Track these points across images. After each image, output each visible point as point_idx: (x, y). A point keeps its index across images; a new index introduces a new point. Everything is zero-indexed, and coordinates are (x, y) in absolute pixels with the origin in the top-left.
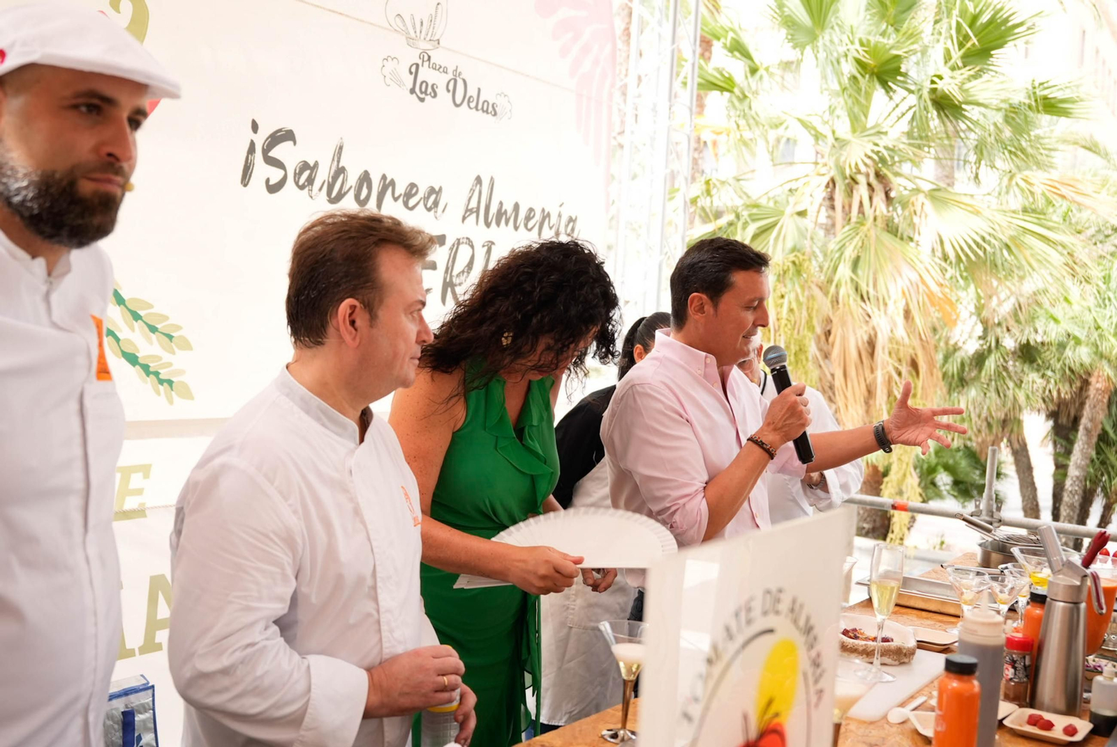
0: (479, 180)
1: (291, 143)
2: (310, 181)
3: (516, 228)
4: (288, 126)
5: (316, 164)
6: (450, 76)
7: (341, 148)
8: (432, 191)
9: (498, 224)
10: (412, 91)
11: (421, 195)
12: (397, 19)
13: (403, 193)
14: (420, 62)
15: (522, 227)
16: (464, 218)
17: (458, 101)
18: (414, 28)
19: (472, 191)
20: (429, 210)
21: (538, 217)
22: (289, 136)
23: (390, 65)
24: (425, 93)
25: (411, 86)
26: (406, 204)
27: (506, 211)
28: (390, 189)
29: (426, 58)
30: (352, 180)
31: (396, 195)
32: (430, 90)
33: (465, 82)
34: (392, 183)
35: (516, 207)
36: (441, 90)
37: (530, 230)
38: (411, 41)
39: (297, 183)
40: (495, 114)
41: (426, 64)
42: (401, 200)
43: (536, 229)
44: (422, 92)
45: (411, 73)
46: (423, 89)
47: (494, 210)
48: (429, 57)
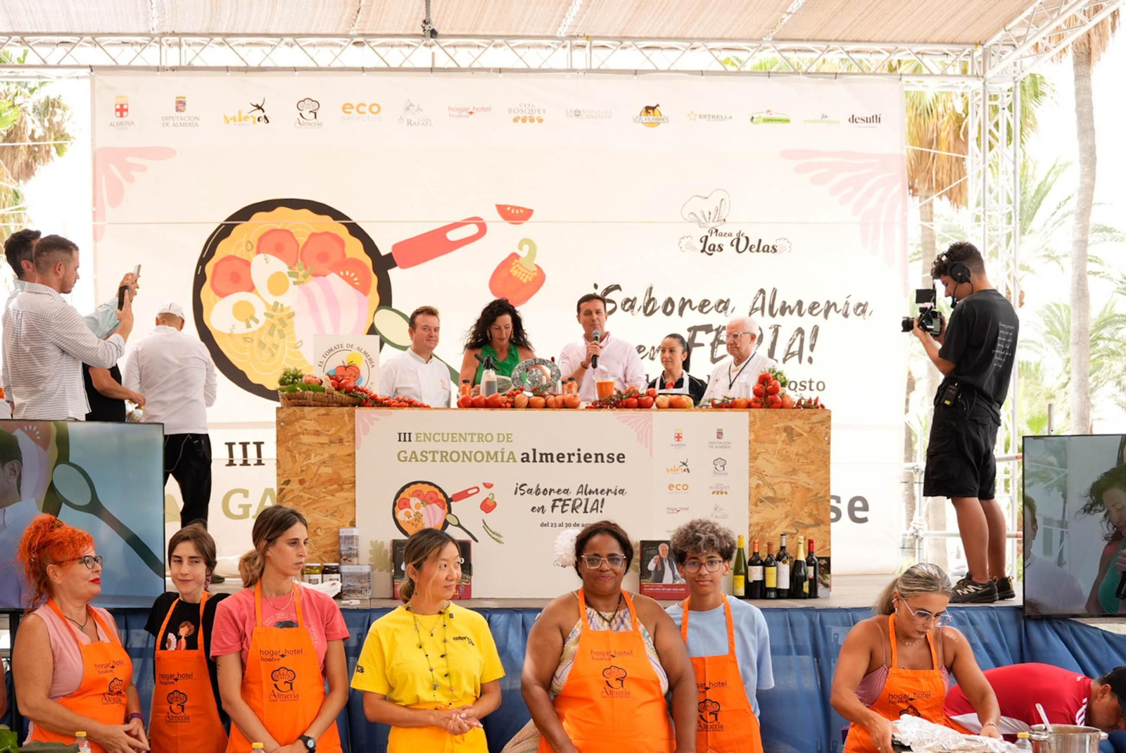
0: (762, 291)
1: (618, 291)
2: (632, 307)
3: (800, 315)
4: (616, 284)
5: (635, 299)
6: (734, 236)
7: (651, 288)
8: (721, 302)
9: (783, 313)
10: (703, 251)
11: (712, 304)
12: (692, 216)
13: (698, 305)
14: (709, 235)
15: (807, 315)
16: (750, 314)
17: (740, 250)
18: (704, 216)
19: (756, 298)
20: (721, 312)
21: (823, 306)
22: (617, 287)
23: (684, 242)
24: (714, 250)
25: (702, 248)
26: (701, 311)
27: (789, 307)
28: (688, 304)
29: (714, 231)
30: (660, 302)
31: (693, 307)
32: (717, 248)
33: (747, 238)
34: (690, 301)
35: (800, 303)
36: (726, 247)
37: (816, 315)
38: (701, 225)
39: (623, 309)
40: (775, 251)
41: (714, 235)
42: (697, 309)
43: (822, 313)
44: (710, 250)
45: (701, 241)
46: (712, 248)
47: (777, 305)
48: (717, 231)
